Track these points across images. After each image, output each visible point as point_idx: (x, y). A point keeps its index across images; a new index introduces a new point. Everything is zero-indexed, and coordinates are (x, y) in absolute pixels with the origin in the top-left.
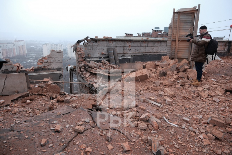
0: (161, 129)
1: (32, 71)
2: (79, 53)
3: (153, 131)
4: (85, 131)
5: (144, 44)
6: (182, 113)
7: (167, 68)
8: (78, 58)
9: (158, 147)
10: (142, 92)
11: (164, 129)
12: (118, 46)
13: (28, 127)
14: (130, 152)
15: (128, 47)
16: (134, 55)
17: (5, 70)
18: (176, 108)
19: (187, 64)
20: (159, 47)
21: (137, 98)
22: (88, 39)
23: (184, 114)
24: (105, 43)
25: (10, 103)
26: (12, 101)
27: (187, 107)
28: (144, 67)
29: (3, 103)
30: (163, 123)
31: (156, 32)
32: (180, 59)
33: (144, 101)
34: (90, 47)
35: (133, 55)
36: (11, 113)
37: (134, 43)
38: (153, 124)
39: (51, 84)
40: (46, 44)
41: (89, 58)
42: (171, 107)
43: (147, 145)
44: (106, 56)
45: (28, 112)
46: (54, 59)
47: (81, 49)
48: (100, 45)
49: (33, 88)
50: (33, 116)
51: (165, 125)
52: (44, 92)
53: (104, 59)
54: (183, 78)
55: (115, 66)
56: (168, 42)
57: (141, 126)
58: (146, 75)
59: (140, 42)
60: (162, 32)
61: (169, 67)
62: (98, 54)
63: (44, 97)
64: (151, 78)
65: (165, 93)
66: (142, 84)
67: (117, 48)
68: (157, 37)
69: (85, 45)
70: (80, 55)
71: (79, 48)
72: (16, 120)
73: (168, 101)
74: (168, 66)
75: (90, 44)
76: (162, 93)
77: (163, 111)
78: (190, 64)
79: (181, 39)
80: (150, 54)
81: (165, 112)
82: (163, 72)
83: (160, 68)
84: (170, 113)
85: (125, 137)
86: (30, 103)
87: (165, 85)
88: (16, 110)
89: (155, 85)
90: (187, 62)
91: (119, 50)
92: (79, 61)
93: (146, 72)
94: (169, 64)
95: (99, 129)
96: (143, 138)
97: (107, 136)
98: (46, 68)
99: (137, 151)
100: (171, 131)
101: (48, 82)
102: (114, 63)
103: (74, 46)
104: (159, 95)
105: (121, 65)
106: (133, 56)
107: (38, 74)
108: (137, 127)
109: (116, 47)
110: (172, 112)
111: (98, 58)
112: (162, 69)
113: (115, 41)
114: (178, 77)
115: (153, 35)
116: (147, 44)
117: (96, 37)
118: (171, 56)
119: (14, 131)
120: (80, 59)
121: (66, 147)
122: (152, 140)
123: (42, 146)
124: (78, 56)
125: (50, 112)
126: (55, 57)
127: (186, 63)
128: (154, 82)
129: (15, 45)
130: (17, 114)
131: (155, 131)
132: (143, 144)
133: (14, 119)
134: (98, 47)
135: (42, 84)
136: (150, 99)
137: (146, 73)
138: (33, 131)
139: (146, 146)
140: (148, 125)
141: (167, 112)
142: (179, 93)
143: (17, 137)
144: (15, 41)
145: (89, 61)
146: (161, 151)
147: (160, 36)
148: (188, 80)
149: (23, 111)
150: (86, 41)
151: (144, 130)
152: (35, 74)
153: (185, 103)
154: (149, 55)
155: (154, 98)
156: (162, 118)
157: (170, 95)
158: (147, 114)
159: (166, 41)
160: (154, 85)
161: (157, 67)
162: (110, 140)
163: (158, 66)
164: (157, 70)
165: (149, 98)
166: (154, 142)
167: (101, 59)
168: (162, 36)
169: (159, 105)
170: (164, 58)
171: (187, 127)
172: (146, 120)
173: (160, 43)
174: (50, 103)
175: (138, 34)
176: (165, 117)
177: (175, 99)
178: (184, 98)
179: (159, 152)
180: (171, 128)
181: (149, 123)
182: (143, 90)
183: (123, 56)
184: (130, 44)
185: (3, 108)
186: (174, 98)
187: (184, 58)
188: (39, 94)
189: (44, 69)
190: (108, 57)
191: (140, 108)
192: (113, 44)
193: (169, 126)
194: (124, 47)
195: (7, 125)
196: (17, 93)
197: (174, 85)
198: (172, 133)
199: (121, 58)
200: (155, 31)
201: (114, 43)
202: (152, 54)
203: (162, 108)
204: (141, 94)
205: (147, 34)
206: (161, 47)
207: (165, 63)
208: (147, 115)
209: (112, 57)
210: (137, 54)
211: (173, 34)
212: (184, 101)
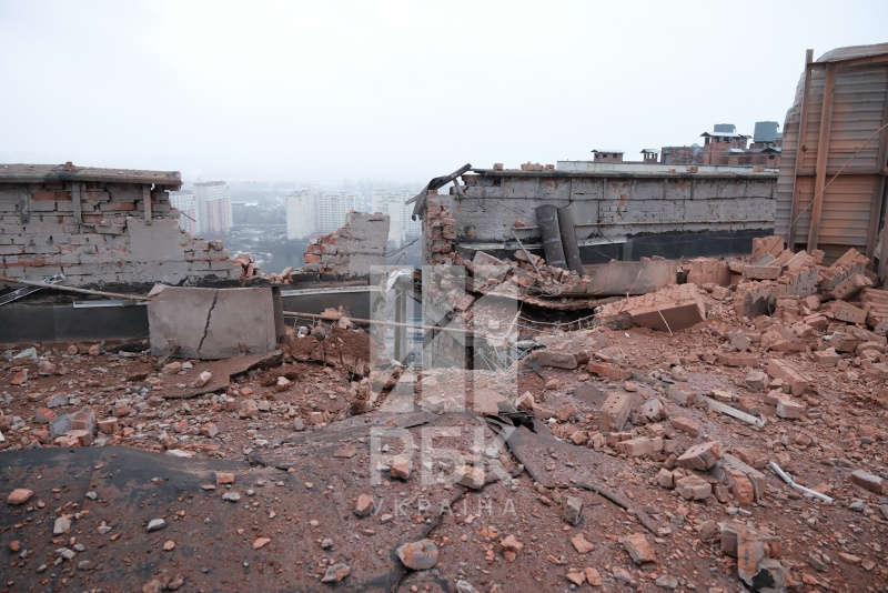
0: (765, 503)
1: (286, 281)
2: (437, 223)
3: (736, 509)
4: (490, 487)
5: (679, 190)
6: (849, 454)
7: (775, 283)
8: (431, 242)
9: (761, 561)
10: (678, 369)
11: (779, 505)
12: (577, 197)
13: (307, 458)
14: (653, 567)
15: (615, 203)
16: (640, 234)
17: (206, 277)
18: (820, 434)
19: (863, 268)
20: (740, 202)
21: (660, 389)
22: (468, 173)
23: (859, 459)
24: (530, 188)
25: (227, 384)
26: (234, 378)
27: (869, 435)
28: (682, 279)
29: (207, 384)
30: (772, 484)
31: (720, 143)
32: (833, 250)
33: (691, 403)
34: (473, 202)
35: (635, 232)
36: (234, 414)
37: (640, 186)
38: (731, 483)
39: (348, 327)
40: (298, 195)
41: (470, 242)
42: (799, 432)
43: (717, 552)
44: (533, 234)
45: (286, 416)
46: (357, 242)
47: (442, 210)
48: (512, 195)
49: (292, 338)
50: (303, 430)
51: (779, 490)
52: (331, 355)
53: (524, 247)
54: (849, 323)
55: (566, 273)
56: (779, 182)
57: (688, 487)
58: (694, 308)
59: (661, 183)
60: (745, 143)
61: (785, 278)
62: (503, 228)
63: (328, 370)
64: (710, 321)
65: (771, 378)
66: (675, 340)
67: (574, 208)
68: (725, 162)
69: (458, 196)
70: (438, 232)
71: (434, 205)
72: (255, 436)
73: (788, 408)
74: (782, 274)
75: (475, 190)
76: (760, 376)
77: (770, 443)
78: (876, 271)
79: (840, 171)
80: (703, 227)
81: (778, 448)
82: (762, 298)
83: (746, 280)
84: (797, 450)
85: (632, 518)
86: (288, 387)
87: (770, 349)
88: (252, 405)
89: (731, 348)
90: (865, 260)
91: (581, 215)
92: (434, 254)
93: (694, 296)
94: (786, 268)
95: (535, 484)
96: (696, 527)
97: (569, 507)
98: (333, 273)
99: (680, 568)
100: (805, 515)
101: (337, 321)
102: (560, 262)
103: (417, 199)
104: (748, 382)
105: (586, 268)
106: (635, 236)
107: (307, 292)
108: (672, 488)
109: (571, 201)
110: (804, 447)
111: (500, 242)
112: (755, 285)
113: (566, 181)
114: (825, 318)
115: (706, 157)
116: (692, 192)
117: (496, 165)
118: (793, 235)
119: (264, 466)
120: (439, 246)
121: (434, 528)
122: (736, 535)
123: (360, 516)
124: (430, 234)
125: (357, 421)
126: (361, 236)
127: (859, 264)
128: (722, 334)
129: (194, 199)
130: (255, 418)
131: (741, 509)
132: (700, 546)
133: (247, 435)
134: (501, 202)
135: (320, 329)
136: (713, 396)
137: (691, 299)
138: (323, 471)
139: (712, 556)
140: (713, 485)
141: (784, 445)
142: (831, 379)
143: (281, 483)
144: (197, 185)
145: (472, 254)
146: (773, 573)
147: (736, 159)
148: (869, 332)
149: (271, 411)
150: (459, 179)
151: (700, 501)
152: (296, 293)
153: (861, 419)
154: (700, 232)
155: (728, 395)
156: (767, 466)
157: (793, 384)
158: (707, 446)
159: (773, 180)
160: (726, 345)
161: (734, 277)
162: (577, 522)
163: (740, 274)
164: (734, 289)
165: (708, 392)
166: (745, 541)
167: (513, 246)
168: (745, 159)
169: (751, 419)
170: (765, 243)
171: (871, 507)
172: (706, 468)
173: (744, 185)
174: (351, 391)
175: (644, 151)
176: (779, 462)
177: (817, 402)
178: (854, 399)
179: (764, 579)
180: (804, 504)
181: (717, 478)
182: (683, 363)
183: (597, 236)
184: (625, 191)
185: (210, 398)
186: (810, 399)
187: (850, 246)
188: (314, 359)
189: (324, 277)
190: (539, 239)
191: (676, 426)
192: (557, 192)
193: (798, 498)
194: (600, 200)
195: (232, 449)
196: (243, 354)
197: (808, 348)
198: (812, 521)
199: (587, 244)
200: (717, 138)
201: (563, 187)
202: (712, 228)
203: (762, 430)
204: (677, 376)
205: (682, 151)
206: (747, 201)
207: (768, 263)
208: (711, 450)
209: (553, 240)
210: (651, 230)
211: (804, 149)
212: (856, 411)
